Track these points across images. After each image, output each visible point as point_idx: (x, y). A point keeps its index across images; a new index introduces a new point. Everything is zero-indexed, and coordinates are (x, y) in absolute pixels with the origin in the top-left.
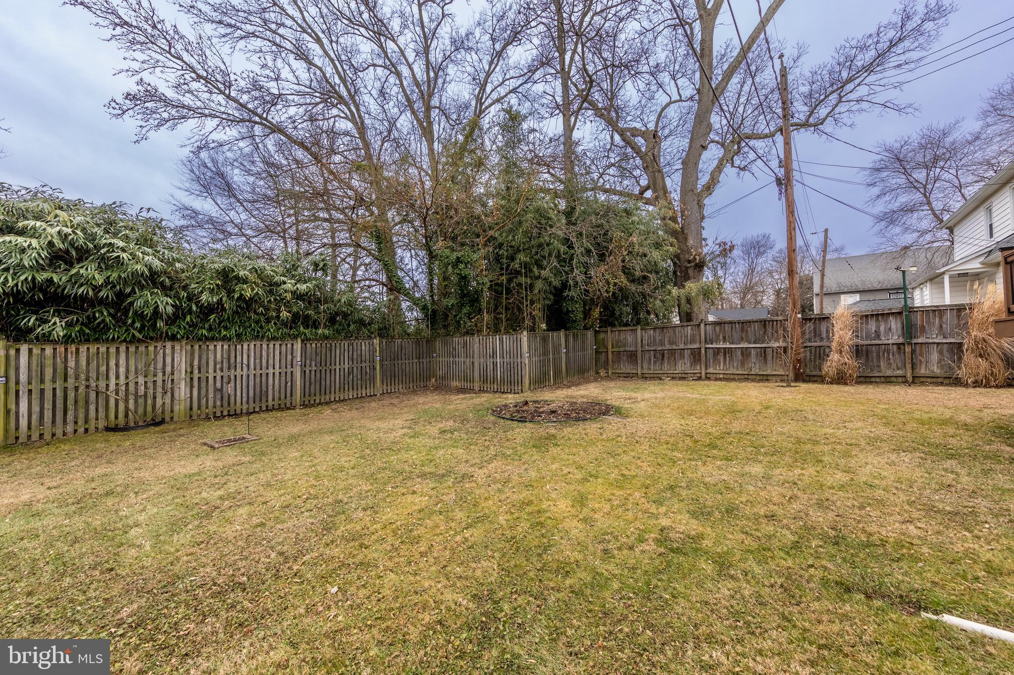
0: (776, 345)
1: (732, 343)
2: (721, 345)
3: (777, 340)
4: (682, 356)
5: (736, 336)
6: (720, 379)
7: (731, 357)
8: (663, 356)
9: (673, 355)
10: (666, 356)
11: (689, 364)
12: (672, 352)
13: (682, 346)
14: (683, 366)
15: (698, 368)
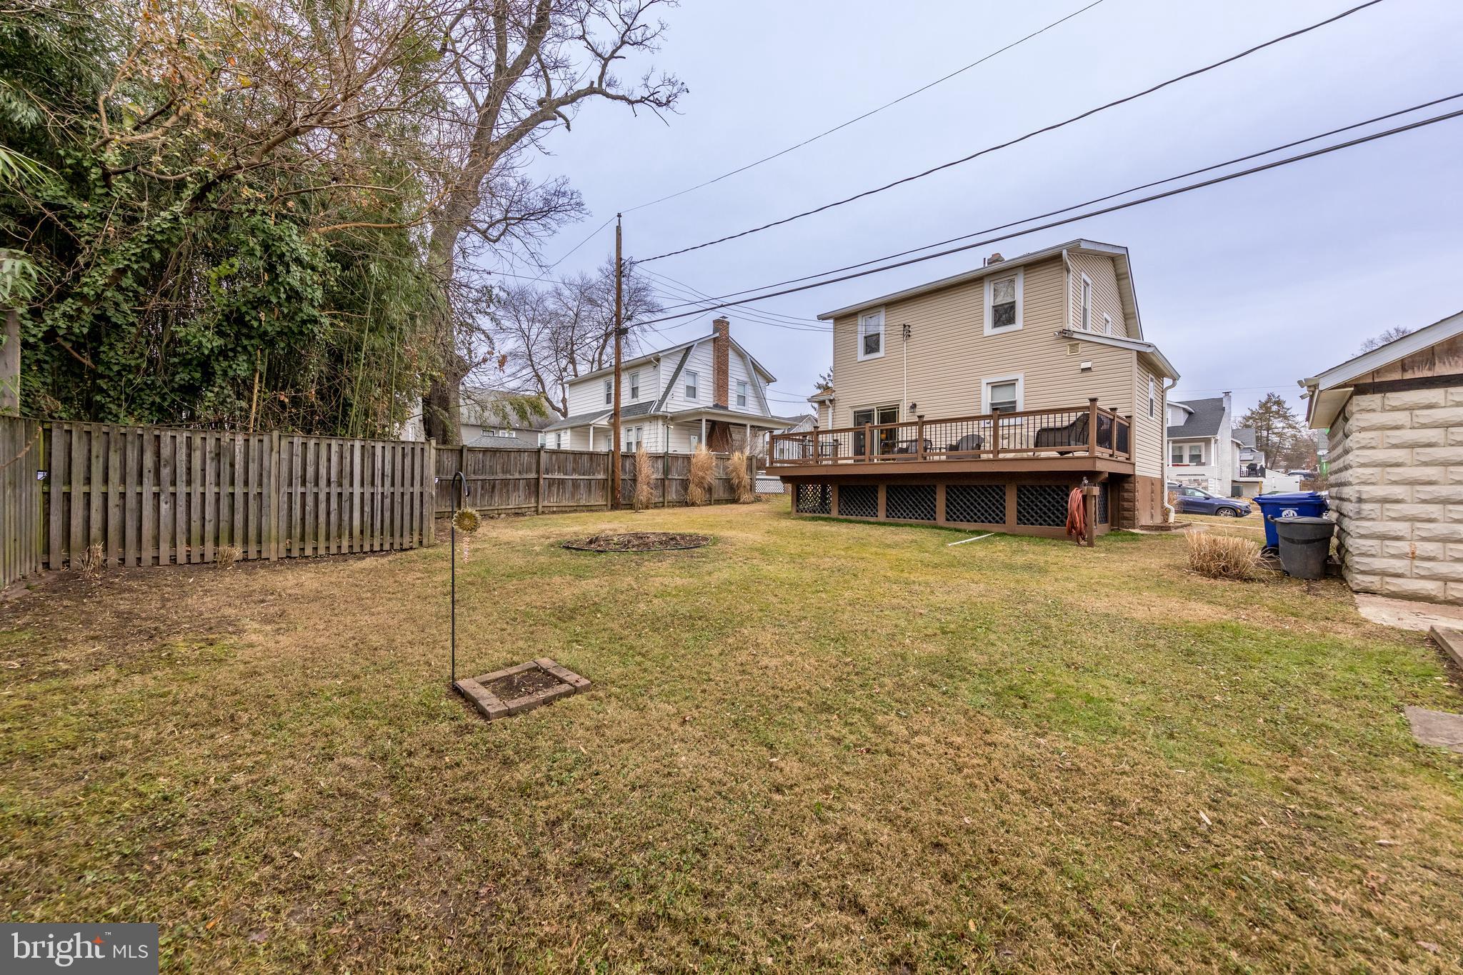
0: (599, 477)
1: (566, 474)
2: (556, 476)
3: (599, 473)
4: (516, 488)
5: (570, 466)
6: (554, 512)
7: (564, 488)
8: (493, 487)
9: (507, 486)
10: (498, 487)
11: (522, 497)
12: (505, 482)
13: (517, 476)
14: (517, 500)
15: (533, 501)
